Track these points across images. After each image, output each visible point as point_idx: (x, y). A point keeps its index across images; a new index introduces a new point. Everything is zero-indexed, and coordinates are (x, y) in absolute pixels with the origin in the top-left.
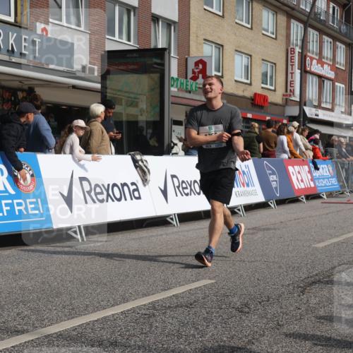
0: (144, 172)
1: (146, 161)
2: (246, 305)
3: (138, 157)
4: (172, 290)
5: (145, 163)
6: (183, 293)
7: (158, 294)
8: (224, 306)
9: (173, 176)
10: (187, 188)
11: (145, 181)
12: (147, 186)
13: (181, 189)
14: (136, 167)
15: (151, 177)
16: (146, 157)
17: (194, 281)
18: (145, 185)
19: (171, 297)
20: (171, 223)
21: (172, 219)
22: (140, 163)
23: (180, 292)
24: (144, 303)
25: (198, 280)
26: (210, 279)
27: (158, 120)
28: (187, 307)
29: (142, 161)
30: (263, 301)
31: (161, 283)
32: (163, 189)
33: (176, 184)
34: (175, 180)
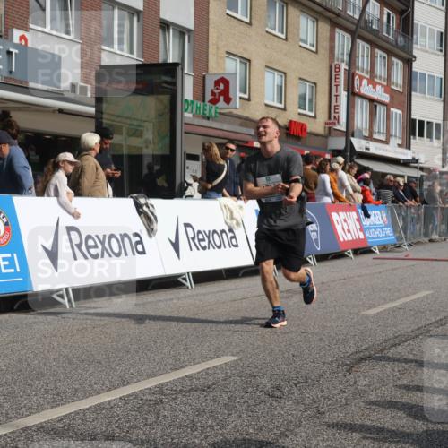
0: (149, 220)
1: (153, 206)
2: (278, 388)
3: (142, 201)
4: (183, 370)
5: (151, 208)
6: (199, 373)
7: (167, 375)
8: (250, 390)
9: (187, 225)
10: (204, 240)
11: (151, 231)
12: (153, 238)
13: (196, 241)
14: (140, 213)
15: (158, 226)
16: (152, 201)
17: (212, 358)
18: (151, 237)
19: (183, 378)
20: (184, 285)
21: (185, 279)
22: (145, 208)
23: (195, 372)
24: (149, 386)
25: (217, 357)
26: (233, 355)
27: (168, 153)
28: (204, 391)
29: (147, 205)
30: (299, 383)
31: (171, 361)
32: (173, 240)
33: (191, 235)
34: (189, 229)
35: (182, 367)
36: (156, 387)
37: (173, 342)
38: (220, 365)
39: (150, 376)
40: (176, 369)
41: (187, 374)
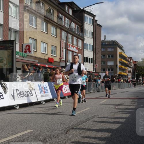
0: (5, 89)
1: (6, 84)
2: (45, 139)
3: (3, 83)
4: (15, 135)
5: (5, 85)
6: (20, 136)
7: (10, 137)
8: (36, 140)
9: (17, 90)
10: (22, 94)
11: (5, 92)
13: (20, 94)
14: (2, 86)
15: (8, 90)
17: (24, 131)
18: (5, 94)
19: (15, 138)
20: (16, 108)
21: (16, 107)
22: (3, 85)
23: (19, 135)
24: (4, 141)
25: (26, 130)
26: (31, 130)
27: (11, 67)
28: (22, 141)
29: (4, 84)
30: (51, 137)
31: (12, 132)
32: (13, 95)
33: (18, 93)
34: (17, 91)
35: (15, 134)
36: (6, 141)
37: (12, 126)
38: (27, 133)
39: (5, 137)
40: (13, 135)
41: (16, 136)
